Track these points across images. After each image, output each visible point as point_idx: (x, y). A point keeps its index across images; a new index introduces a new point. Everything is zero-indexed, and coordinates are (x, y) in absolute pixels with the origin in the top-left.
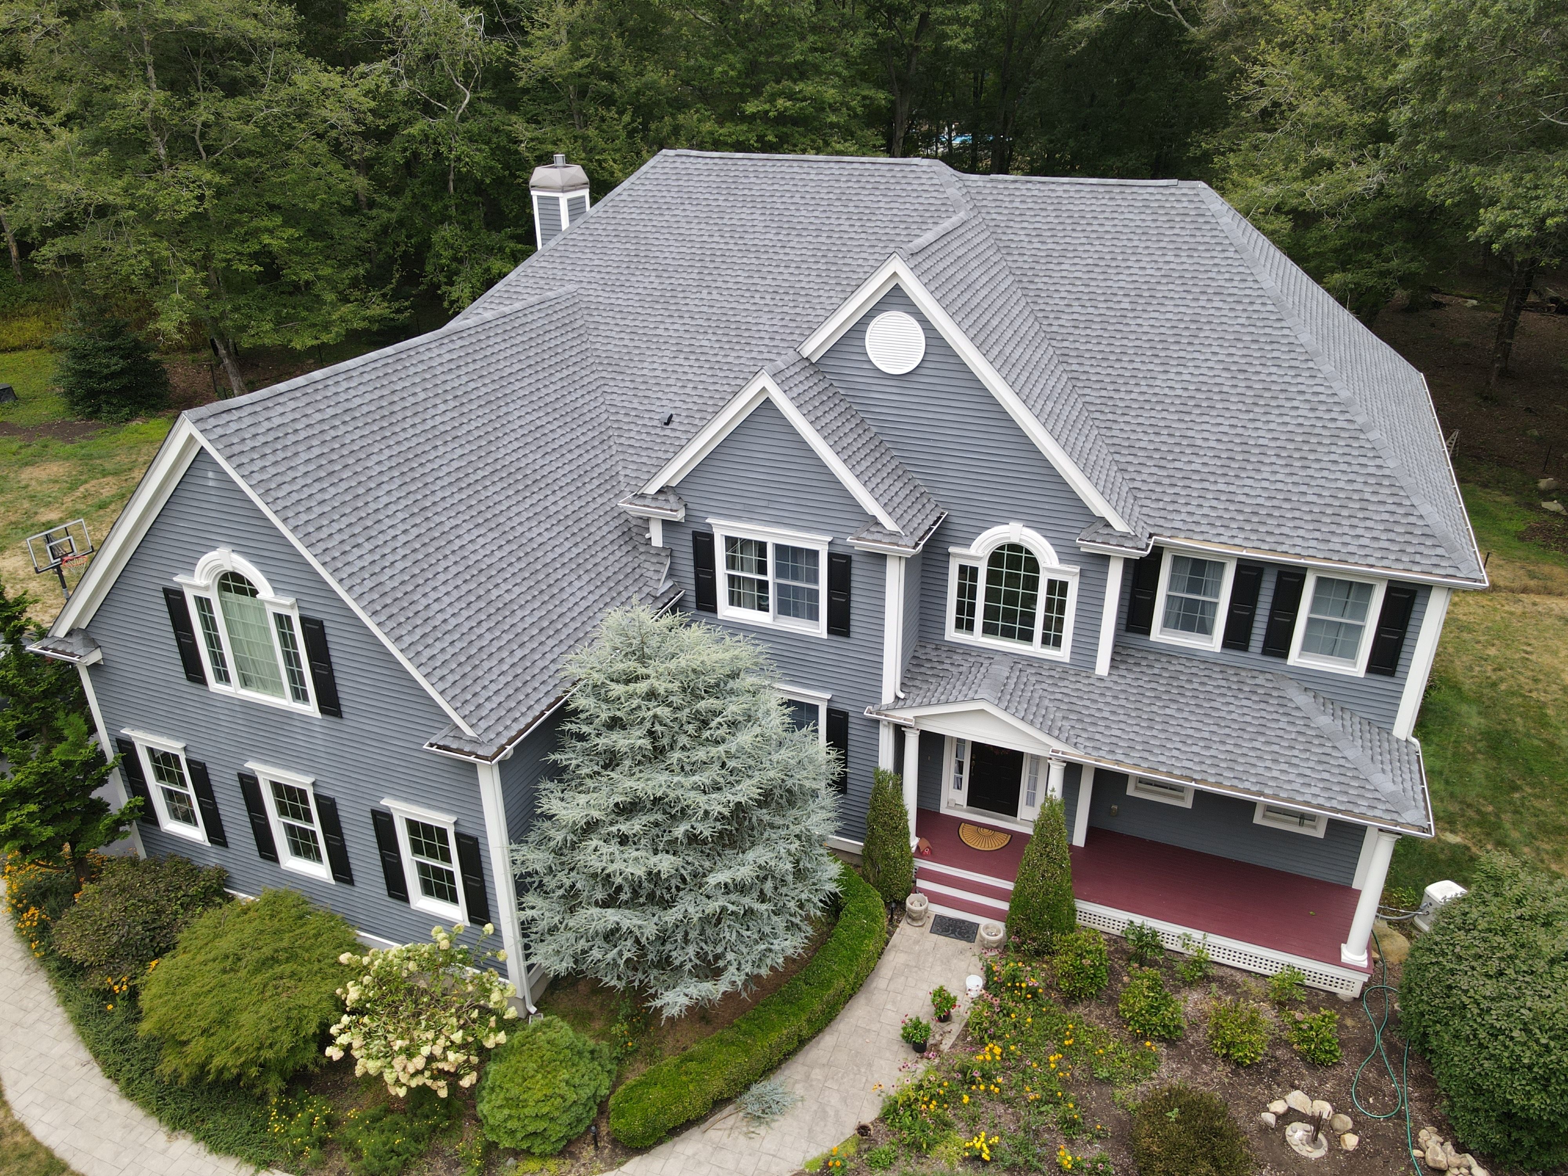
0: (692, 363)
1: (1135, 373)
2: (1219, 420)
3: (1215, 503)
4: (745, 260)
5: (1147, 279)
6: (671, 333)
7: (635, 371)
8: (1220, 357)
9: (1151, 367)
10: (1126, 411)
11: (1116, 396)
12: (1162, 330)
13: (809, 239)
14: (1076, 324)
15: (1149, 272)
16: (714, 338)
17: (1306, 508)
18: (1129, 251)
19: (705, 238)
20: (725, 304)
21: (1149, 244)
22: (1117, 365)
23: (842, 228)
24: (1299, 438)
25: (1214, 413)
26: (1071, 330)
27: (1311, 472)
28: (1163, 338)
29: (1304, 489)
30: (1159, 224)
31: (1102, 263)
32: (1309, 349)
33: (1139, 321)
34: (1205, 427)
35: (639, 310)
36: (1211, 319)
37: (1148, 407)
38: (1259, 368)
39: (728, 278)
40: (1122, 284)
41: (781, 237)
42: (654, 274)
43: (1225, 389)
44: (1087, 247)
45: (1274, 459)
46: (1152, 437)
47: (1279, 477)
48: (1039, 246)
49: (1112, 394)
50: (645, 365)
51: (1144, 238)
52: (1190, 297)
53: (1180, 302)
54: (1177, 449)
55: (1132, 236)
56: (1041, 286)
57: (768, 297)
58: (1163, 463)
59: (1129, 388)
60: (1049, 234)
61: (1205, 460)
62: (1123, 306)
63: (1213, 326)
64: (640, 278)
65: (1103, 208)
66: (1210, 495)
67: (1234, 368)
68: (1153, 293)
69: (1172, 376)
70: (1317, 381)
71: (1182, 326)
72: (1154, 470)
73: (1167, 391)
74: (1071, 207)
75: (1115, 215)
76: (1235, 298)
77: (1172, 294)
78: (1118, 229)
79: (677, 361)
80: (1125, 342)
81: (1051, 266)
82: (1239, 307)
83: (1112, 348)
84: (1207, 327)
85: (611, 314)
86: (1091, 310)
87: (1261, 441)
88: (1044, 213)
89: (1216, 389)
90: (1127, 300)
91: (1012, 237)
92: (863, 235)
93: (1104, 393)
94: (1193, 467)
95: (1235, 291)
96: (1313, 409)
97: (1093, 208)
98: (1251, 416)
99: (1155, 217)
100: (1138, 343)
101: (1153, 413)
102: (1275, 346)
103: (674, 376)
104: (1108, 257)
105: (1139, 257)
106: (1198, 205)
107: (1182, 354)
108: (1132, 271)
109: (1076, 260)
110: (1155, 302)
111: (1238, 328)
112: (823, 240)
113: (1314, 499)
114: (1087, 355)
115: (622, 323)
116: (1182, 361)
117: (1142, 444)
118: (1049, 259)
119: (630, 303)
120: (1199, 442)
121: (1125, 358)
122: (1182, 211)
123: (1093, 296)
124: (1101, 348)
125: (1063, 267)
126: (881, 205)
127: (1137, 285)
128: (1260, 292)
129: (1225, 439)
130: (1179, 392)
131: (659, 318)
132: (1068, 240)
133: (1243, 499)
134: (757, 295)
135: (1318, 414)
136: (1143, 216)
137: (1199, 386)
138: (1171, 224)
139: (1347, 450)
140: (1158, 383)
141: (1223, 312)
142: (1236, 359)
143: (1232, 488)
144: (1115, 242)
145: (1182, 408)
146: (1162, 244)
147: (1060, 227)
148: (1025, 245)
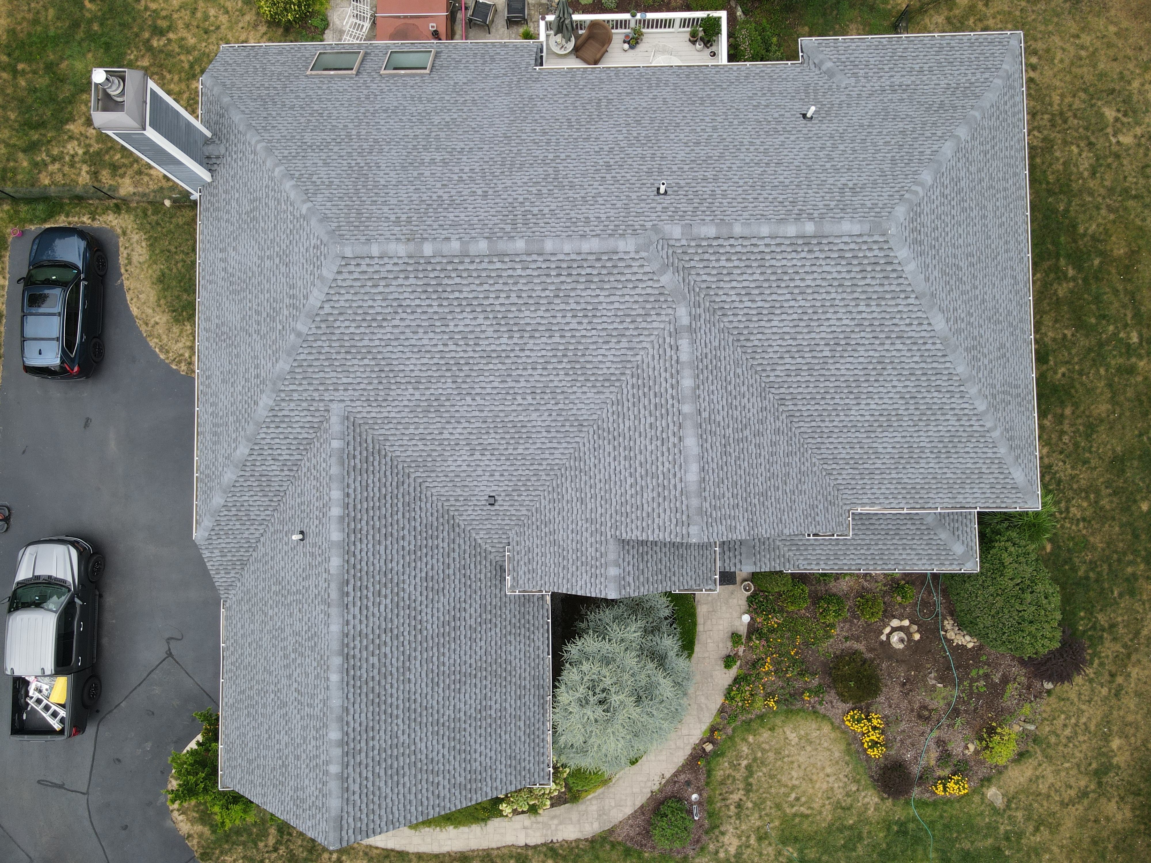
0: (489, 457)
1: (836, 407)
2: (895, 434)
3: (889, 486)
4: (491, 366)
5: (843, 328)
6: (457, 436)
7: (443, 468)
8: (898, 389)
9: (847, 401)
10: (830, 435)
11: (822, 425)
12: (856, 372)
13: (544, 340)
14: (789, 373)
15: (845, 322)
16: (498, 437)
17: (945, 481)
18: (828, 304)
19: (440, 348)
20: (493, 408)
21: (845, 295)
22: (822, 402)
23: (571, 326)
24: (946, 440)
25: (891, 430)
26: (785, 379)
27: (951, 460)
28: (856, 378)
29: (945, 470)
30: (853, 275)
31: (805, 317)
32: (963, 378)
33: (838, 366)
34: (884, 439)
35: (417, 420)
36: (893, 359)
37: (845, 430)
38: (925, 394)
39: (483, 385)
40: (823, 335)
41: (515, 340)
42: (410, 387)
43: (900, 412)
44: (792, 303)
45: (929, 455)
46: (849, 450)
47: (931, 465)
48: (749, 304)
49: (820, 424)
50: (449, 463)
51: (840, 290)
52: (877, 342)
53: (869, 347)
54: (865, 457)
55: (829, 289)
56: (756, 343)
57: (529, 397)
58: (856, 466)
59: (832, 418)
60: (757, 292)
61: (884, 461)
62: (825, 354)
63: (894, 365)
64: (399, 392)
65: (804, 262)
66: (886, 482)
67: (908, 396)
68: (848, 341)
69: (862, 406)
70: (965, 400)
71: (871, 367)
72: (850, 471)
73: (859, 418)
74: (774, 262)
75: (814, 268)
76: (913, 340)
77: (863, 341)
78: (818, 282)
79: (475, 457)
80: (827, 383)
81: (763, 323)
82: (915, 348)
83: (818, 390)
84: (889, 367)
85: (391, 426)
86: (799, 360)
87: (922, 444)
88: (749, 271)
89: (894, 413)
90: (827, 348)
91: (724, 298)
92: (594, 332)
93: (813, 424)
94: (876, 466)
95: (913, 334)
96: (958, 420)
97: (794, 262)
98: (917, 428)
99: (849, 268)
100: (837, 384)
101: (849, 434)
102: (938, 376)
103: (479, 469)
104: (810, 311)
105: (836, 309)
106: (887, 253)
107: (870, 389)
108: (831, 322)
109: (784, 317)
110: (850, 349)
111: (913, 365)
112: (557, 339)
113: (952, 475)
114: (799, 397)
115: (407, 432)
116: (870, 395)
117: (842, 456)
118: (760, 317)
119: (403, 414)
120: (880, 450)
121: (828, 396)
122: (873, 260)
123: (800, 348)
124: (810, 390)
125: (774, 323)
126: (601, 299)
127: (835, 335)
128: (932, 334)
129: (898, 446)
130: (868, 418)
131: (439, 425)
132: (774, 297)
133: (907, 481)
134: (519, 397)
135: (962, 423)
136: (839, 268)
137: (881, 412)
138: (863, 274)
139: (976, 444)
140: (853, 412)
141: (903, 353)
142: (909, 389)
143: (900, 476)
144: (816, 296)
145: (869, 429)
146: (856, 295)
147: (766, 285)
148: (737, 304)
